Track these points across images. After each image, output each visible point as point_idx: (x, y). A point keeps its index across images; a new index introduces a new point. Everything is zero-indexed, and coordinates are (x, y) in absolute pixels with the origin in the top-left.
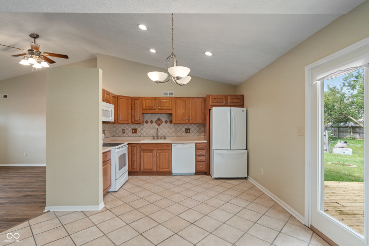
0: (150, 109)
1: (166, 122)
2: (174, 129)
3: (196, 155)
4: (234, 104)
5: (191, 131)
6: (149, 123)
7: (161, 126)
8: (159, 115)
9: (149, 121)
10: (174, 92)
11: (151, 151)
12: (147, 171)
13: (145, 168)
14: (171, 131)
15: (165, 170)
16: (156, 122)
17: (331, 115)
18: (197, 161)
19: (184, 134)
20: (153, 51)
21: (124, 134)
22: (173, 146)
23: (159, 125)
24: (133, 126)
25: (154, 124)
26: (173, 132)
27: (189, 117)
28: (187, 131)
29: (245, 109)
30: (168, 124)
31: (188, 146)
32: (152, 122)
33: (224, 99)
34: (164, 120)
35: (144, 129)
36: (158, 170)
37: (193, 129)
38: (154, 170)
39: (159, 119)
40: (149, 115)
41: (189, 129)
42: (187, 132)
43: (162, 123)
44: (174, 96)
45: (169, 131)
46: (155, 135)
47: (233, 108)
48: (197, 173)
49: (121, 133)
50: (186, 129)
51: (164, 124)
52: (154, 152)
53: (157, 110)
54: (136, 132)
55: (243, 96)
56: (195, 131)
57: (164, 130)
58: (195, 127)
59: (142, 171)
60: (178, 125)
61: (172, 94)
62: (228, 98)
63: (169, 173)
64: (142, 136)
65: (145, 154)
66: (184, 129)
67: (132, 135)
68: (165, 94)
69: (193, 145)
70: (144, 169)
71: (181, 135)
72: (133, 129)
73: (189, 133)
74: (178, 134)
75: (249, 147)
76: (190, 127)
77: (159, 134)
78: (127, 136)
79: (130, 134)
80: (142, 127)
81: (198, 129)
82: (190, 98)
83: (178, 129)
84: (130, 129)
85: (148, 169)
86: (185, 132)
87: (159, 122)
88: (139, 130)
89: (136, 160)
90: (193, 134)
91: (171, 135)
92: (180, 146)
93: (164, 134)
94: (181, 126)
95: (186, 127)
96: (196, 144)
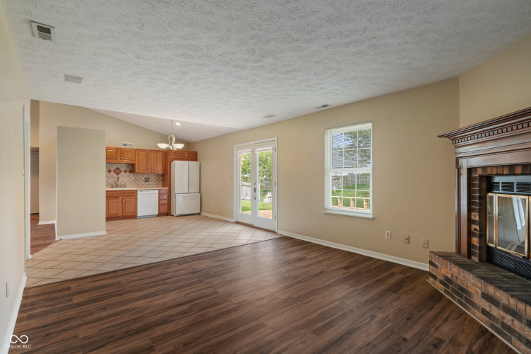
0: (111, 159)
1: (125, 171)
2: (133, 179)
3: (159, 200)
5: (150, 180)
7: (120, 175)
8: (118, 165)
10: (134, 143)
11: (117, 197)
12: (112, 216)
13: (110, 213)
14: (131, 180)
15: (130, 214)
16: (114, 171)
17: (264, 168)
18: (160, 204)
19: (143, 183)
22: (138, 193)
23: (118, 174)
26: (133, 181)
27: (151, 168)
28: (147, 180)
29: (198, 163)
30: (128, 173)
31: (152, 192)
32: (110, 171)
33: (182, 154)
34: (123, 169)
36: (124, 214)
37: (152, 178)
38: (120, 214)
39: (118, 169)
41: (149, 178)
43: (121, 172)
45: (128, 180)
46: (113, 183)
47: (191, 162)
48: (160, 214)
51: (123, 173)
52: (120, 198)
53: (119, 160)
55: (196, 152)
56: (154, 180)
57: (123, 179)
58: (154, 176)
60: (138, 175)
61: (132, 145)
62: (186, 153)
63: (134, 216)
66: (143, 178)
68: (124, 145)
69: (157, 192)
71: (140, 184)
73: (148, 182)
74: (138, 183)
75: (202, 191)
76: (150, 176)
77: (119, 183)
81: (156, 178)
82: (151, 151)
83: (138, 178)
86: (144, 181)
87: (118, 171)
90: (152, 183)
91: (131, 184)
92: (145, 192)
93: (123, 183)
94: (140, 176)
95: (145, 176)
96: (159, 190)
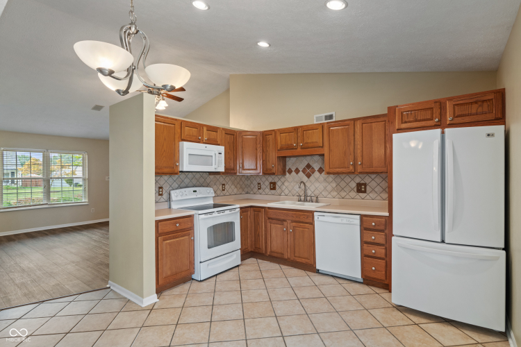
0: (287, 149)
1: (321, 170)
2: (334, 185)
3: (363, 242)
4: (467, 119)
5: (368, 188)
6: (293, 173)
7: (312, 178)
8: (309, 158)
9: (293, 170)
10: (333, 113)
11: (282, 221)
12: (275, 255)
13: (273, 250)
14: (329, 188)
15: (303, 261)
16: (304, 171)
18: (365, 256)
19: (353, 194)
20: (263, 44)
21: (260, 191)
22: (316, 218)
23: (309, 176)
24: (271, 179)
25: (301, 173)
26: (333, 189)
27: (355, 160)
28: (361, 188)
30: (325, 175)
31: (344, 219)
32: (297, 171)
33: (437, 111)
34: (316, 167)
35: (286, 184)
36: (293, 258)
37: (373, 184)
38: (287, 256)
39: (309, 166)
40: (293, 159)
41: (365, 185)
42: (359, 191)
43: (313, 173)
44: (334, 120)
45: (325, 188)
46: (302, 193)
48: (368, 281)
49: (255, 190)
50: (359, 185)
51: (317, 174)
52: (287, 224)
53: (299, 149)
54: (274, 188)
56: (378, 189)
57: (317, 185)
58: (378, 180)
59: (268, 253)
60: (342, 176)
61: (331, 117)
62: (449, 105)
63: (309, 266)
64: (283, 194)
65: (273, 225)
66: (353, 185)
67: (270, 193)
68: (318, 119)
69: (357, 220)
70: (271, 252)
71: (348, 197)
72: (271, 183)
73: (365, 192)
74: (343, 194)
76: (367, 180)
77: (309, 193)
78: (264, 193)
79: (268, 190)
80: (283, 179)
83: (343, 184)
84: (267, 183)
85: (277, 253)
86: (355, 189)
87: (308, 171)
88: (279, 184)
89: (260, 234)
90: (373, 195)
91: (329, 196)
93: (317, 193)
94: (348, 179)
95: (358, 180)
96: (362, 216)
